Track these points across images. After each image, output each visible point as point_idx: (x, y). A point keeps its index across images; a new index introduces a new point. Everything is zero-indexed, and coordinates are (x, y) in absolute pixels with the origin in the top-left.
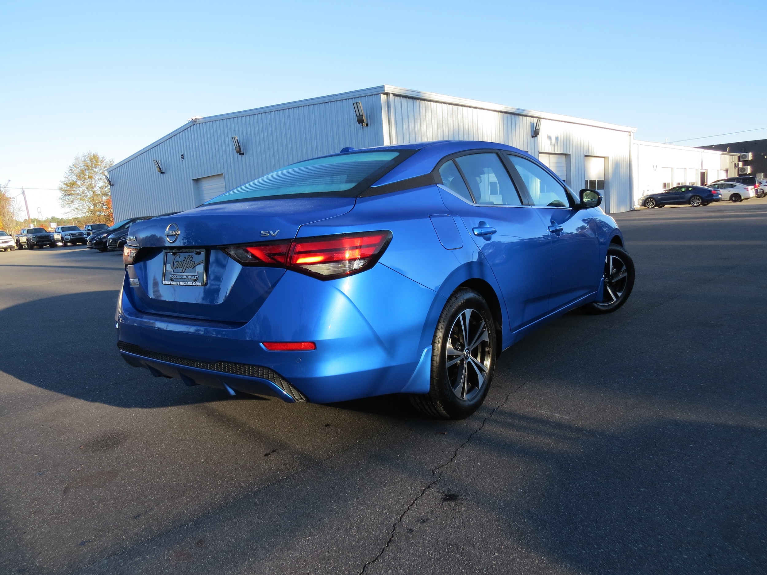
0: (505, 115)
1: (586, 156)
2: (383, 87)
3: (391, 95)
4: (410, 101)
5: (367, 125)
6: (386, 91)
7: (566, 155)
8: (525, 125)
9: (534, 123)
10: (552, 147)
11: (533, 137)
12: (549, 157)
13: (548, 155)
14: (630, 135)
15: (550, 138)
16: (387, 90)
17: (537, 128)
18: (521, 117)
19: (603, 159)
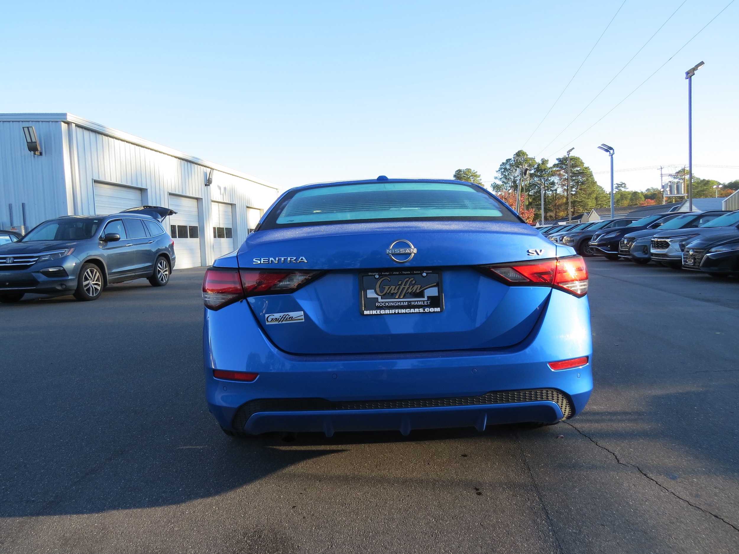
0: (183, 162)
1: (248, 207)
2: (65, 115)
3: (74, 125)
4: (93, 135)
5: (41, 154)
6: (68, 120)
7: (231, 204)
8: (198, 173)
9: (206, 173)
10: (222, 196)
11: (206, 185)
12: (219, 205)
13: (217, 204)
14: (278, 192)
15: (220, 188)
16: (69, 118)
17: (210, 178)
18: (196, 166)
19: (259, 210)
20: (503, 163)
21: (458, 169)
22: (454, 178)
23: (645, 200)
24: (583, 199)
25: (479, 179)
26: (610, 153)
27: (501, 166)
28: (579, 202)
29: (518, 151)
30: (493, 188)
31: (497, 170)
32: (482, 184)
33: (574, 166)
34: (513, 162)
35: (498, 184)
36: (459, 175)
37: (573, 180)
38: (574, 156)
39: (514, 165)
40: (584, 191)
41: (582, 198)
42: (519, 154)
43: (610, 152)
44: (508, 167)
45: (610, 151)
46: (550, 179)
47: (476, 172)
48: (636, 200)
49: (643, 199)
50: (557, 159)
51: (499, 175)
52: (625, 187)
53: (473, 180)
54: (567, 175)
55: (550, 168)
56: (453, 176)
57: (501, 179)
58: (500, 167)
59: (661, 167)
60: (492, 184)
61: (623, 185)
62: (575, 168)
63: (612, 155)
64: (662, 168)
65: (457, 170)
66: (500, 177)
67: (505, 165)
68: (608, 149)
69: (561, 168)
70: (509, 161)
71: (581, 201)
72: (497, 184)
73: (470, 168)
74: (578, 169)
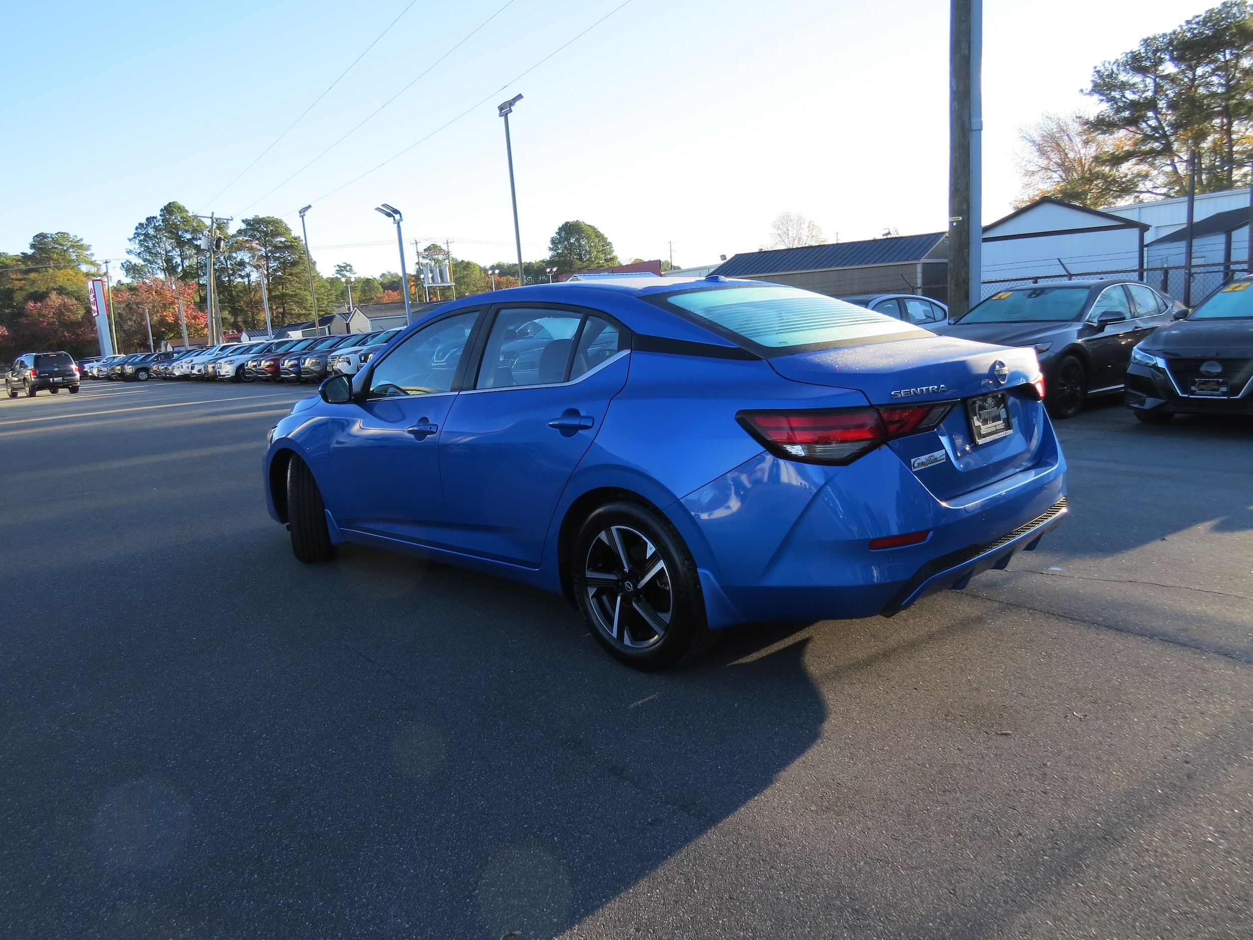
20: (140, 224)
21: (38, 233)
22: (32, 251)
23: (384, 292)
24: (298, 291)
25: (88, 253)
26: (394, 219)
27: (137, 229)
28: (291, 296)
29: (168, 203)
30: (126, 270)
31: (131, 238)
32: (97, 262)
33: (275, 234)
34: (160, 223)
35: (135, 264)
36: (41, 244)
37: (276, 259)
38: (273, 217)
39: (164, 229)
40: (297, 277)
41: (294, 289)
42: (169, 209)
43: (394, 217)
44: (151, 232)
45: (394, 215)
46: (234, 255)
47: (81, 240)
48: (371, 292)
49: (381, 290)
50: (243, 221)
51: (135, 247)
52: (351, 270)
53: (75, 254)
54: (264, 250)
55: (232, 237)
56: (29, 246)
57: (139, 253)
58: (135, 231)
59: (416, 241)
60: (122, 264)
61: (348, 268)
62: (276, 238)
63: (399, 223)
64: (416, 243)
65: (38, 235)
66: (139, 251)
67: (145, 229)
68: (392, 212)
69: (253, 237)
70: (153, 220)
71: (295, 295)
72: (133, 264)
73: (67, 232)
74: (283, 239)
